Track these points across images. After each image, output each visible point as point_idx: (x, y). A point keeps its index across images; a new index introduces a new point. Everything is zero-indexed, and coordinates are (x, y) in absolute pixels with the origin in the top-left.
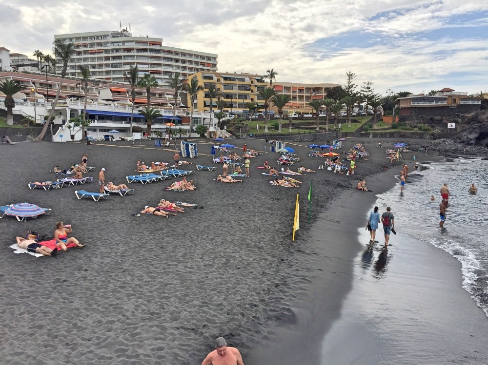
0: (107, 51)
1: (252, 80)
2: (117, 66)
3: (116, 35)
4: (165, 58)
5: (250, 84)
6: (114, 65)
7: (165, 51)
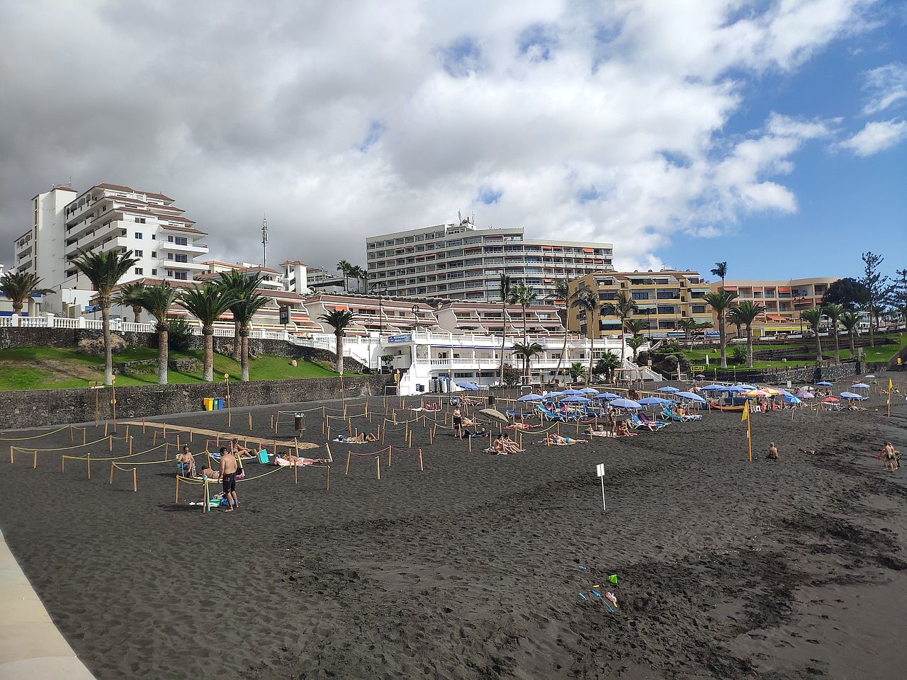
0: (441, 255)
1: (681, 280)
2: (455, 276)
3: (453, 230)
4: (528, 258)
5: (678, 286)
6: (452, 275)
7: (528, 247)
